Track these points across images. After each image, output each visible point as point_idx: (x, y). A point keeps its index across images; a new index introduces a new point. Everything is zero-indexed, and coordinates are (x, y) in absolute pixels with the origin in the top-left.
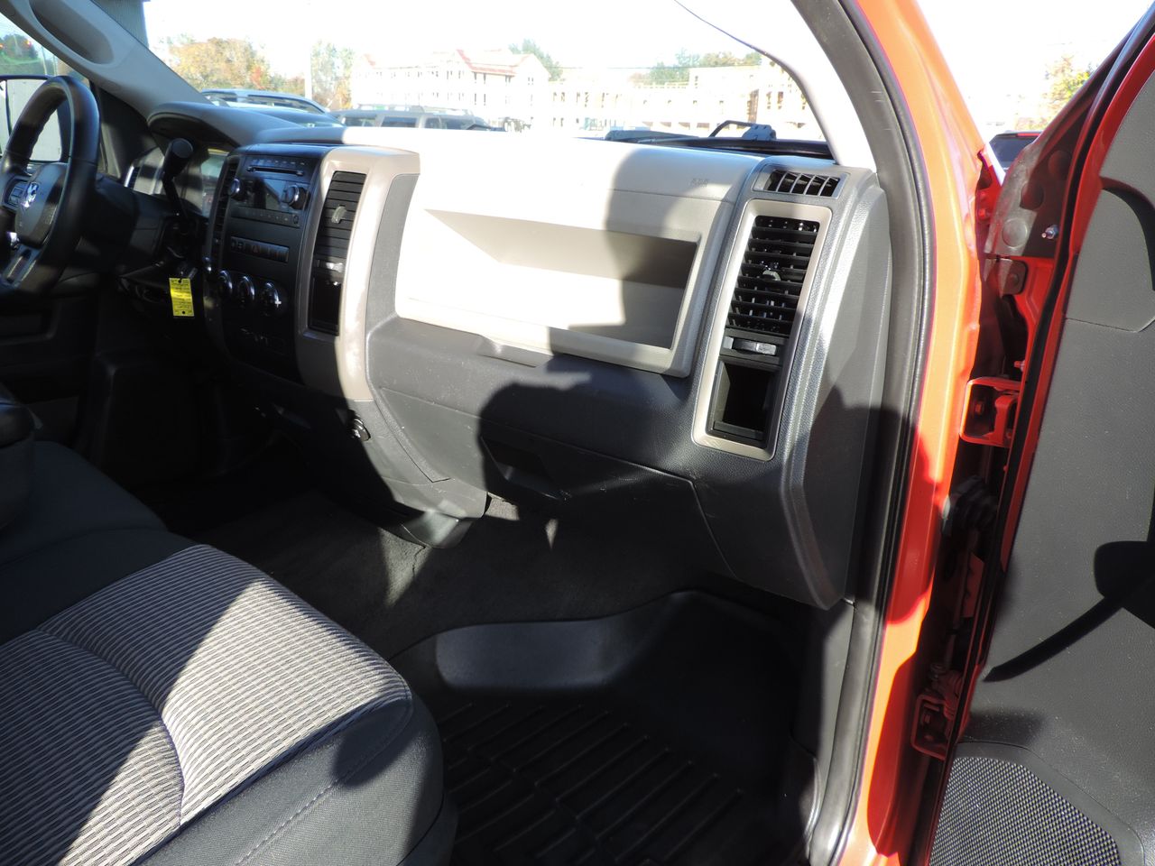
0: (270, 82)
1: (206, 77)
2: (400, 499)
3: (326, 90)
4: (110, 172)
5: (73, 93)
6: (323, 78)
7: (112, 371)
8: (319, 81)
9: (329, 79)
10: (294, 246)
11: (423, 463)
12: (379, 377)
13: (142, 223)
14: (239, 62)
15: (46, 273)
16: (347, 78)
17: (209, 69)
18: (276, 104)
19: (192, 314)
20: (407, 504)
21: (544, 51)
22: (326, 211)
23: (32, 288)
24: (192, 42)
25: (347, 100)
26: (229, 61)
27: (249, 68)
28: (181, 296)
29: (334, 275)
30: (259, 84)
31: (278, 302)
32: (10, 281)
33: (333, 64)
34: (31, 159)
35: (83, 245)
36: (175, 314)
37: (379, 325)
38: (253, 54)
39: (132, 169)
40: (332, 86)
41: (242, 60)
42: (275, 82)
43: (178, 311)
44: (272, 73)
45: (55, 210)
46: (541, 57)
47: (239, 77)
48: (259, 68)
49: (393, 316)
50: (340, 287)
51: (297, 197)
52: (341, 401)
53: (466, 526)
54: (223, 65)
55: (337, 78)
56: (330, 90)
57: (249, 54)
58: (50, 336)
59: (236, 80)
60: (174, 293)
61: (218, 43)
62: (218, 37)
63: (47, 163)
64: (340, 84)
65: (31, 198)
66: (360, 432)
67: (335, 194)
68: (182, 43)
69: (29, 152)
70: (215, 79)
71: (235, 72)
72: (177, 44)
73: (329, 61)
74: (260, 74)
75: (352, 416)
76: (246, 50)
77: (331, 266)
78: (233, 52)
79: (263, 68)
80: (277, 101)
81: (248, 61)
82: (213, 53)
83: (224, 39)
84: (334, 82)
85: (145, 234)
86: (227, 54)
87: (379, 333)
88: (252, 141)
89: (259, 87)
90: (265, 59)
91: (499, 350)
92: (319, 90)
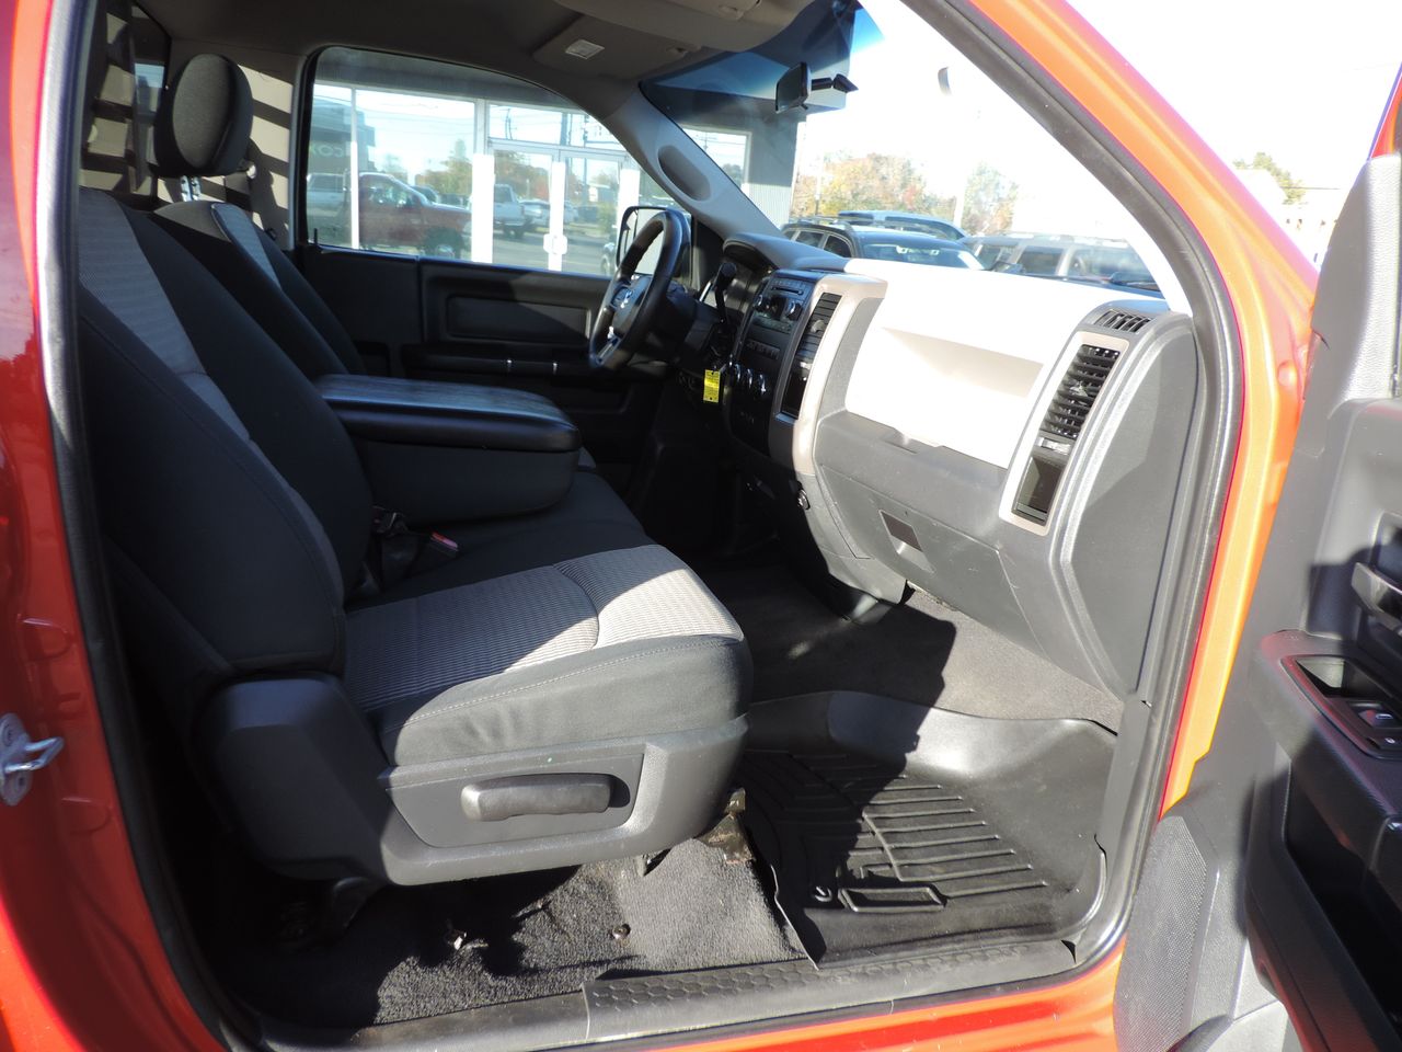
0: (924, 201)
1: (855, 195)
2: (833, 572)
3: (984, 212)
4: (693, 286)
5: (668, 224)
6: (984, 199)
7: (660, 447)
8: (978, 203)
9: (990, 200)
10: (783, 348)
11: (849, 539)
12: (821, 458)
13: (697, 326)
14: (894, 180)
15: (621, 355)
16: (1012, 199)
17: (861, 187)
18: (905, 229)
19: (717, 401)
20: (838, 577)
21: (1282, 165)
22: (811, 322)
23: (611, 365)
24: (850, 159)
25: (1008, 224)
26: (884, 178)
27: (903, 186)
28: (711, 385)
29: (804, 372)
30: (911, 204)
31: (763, 390)
32: (600, 360)
33: (998, 184)
34: (637, 271)
35: (652, 339)
36: (705, 399)
37: (829, 415)
38: (910, 172)
39: (709, 285)
40: (992, 208)
41: (899, 177)
42: (928, 203)
43: (707, 397)
44: (927, 192)
45: (638, 309)
46: (1277, 174)
47: (892, 195)
48: (915, 187)
49: (843, 409)
50: (806, 382)
51: (792, 310)
52: (791, 473)
53: (884, 610)
54: (876, 183)
55: (1000, 199)
56: (988, 212)
57: (907, 170)
58: (622, 410)
59: (887, 198)
60: (707, 382)
61: (877, 159)
62: (878, 153)
63: (645, 275)
64: (1002, 205)
65: (626, 301)
66: (803, 501)
67: (819, 311)
68: (840, 159)
69: (635, 266)
70: (864, 197)
71: (889, 190)
72: (835, 160)
73: (993, 180)
74: (914, 192)
75: (800, 487)
76: (904, 167)
77: (803, 365)
78: (890, 169)
79: (918, 186)
80: (907, 225)
81: (904, 178)
82: (869, 169)
83: (883, 155)
84: (995, 204)
85: (698, 333)
86: (883, 171)
87: (827, 421)
88: (788, 265)
89: (909, 207)
90: (923, 178)
91: (906, 442)
92: (977, 212)
